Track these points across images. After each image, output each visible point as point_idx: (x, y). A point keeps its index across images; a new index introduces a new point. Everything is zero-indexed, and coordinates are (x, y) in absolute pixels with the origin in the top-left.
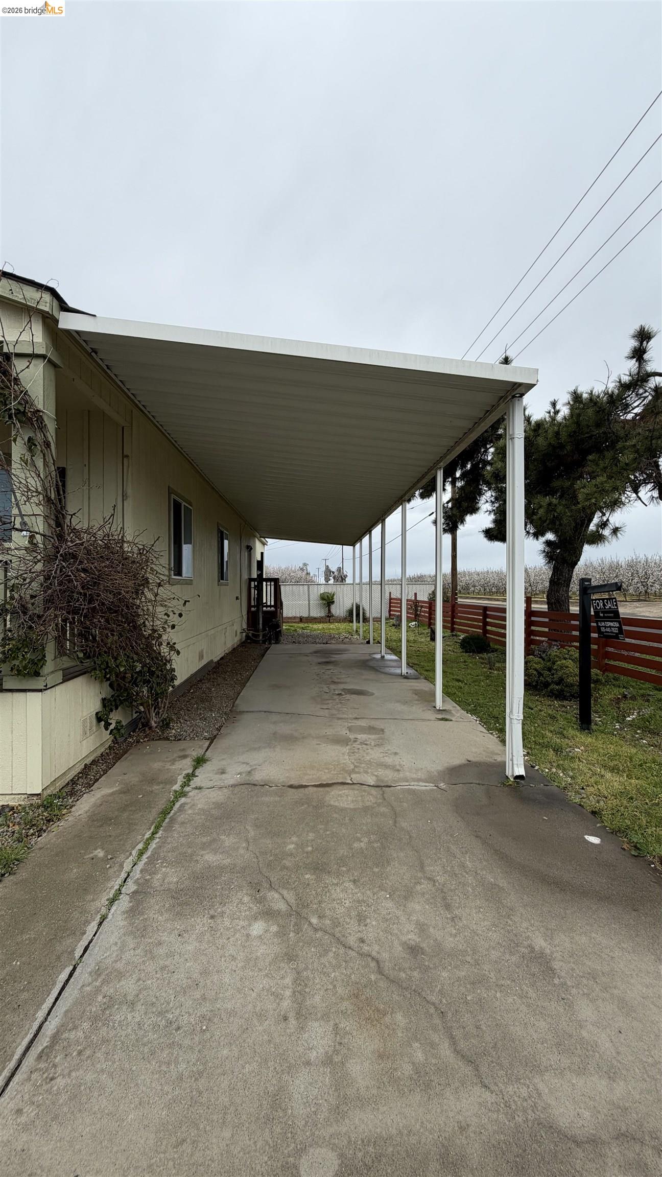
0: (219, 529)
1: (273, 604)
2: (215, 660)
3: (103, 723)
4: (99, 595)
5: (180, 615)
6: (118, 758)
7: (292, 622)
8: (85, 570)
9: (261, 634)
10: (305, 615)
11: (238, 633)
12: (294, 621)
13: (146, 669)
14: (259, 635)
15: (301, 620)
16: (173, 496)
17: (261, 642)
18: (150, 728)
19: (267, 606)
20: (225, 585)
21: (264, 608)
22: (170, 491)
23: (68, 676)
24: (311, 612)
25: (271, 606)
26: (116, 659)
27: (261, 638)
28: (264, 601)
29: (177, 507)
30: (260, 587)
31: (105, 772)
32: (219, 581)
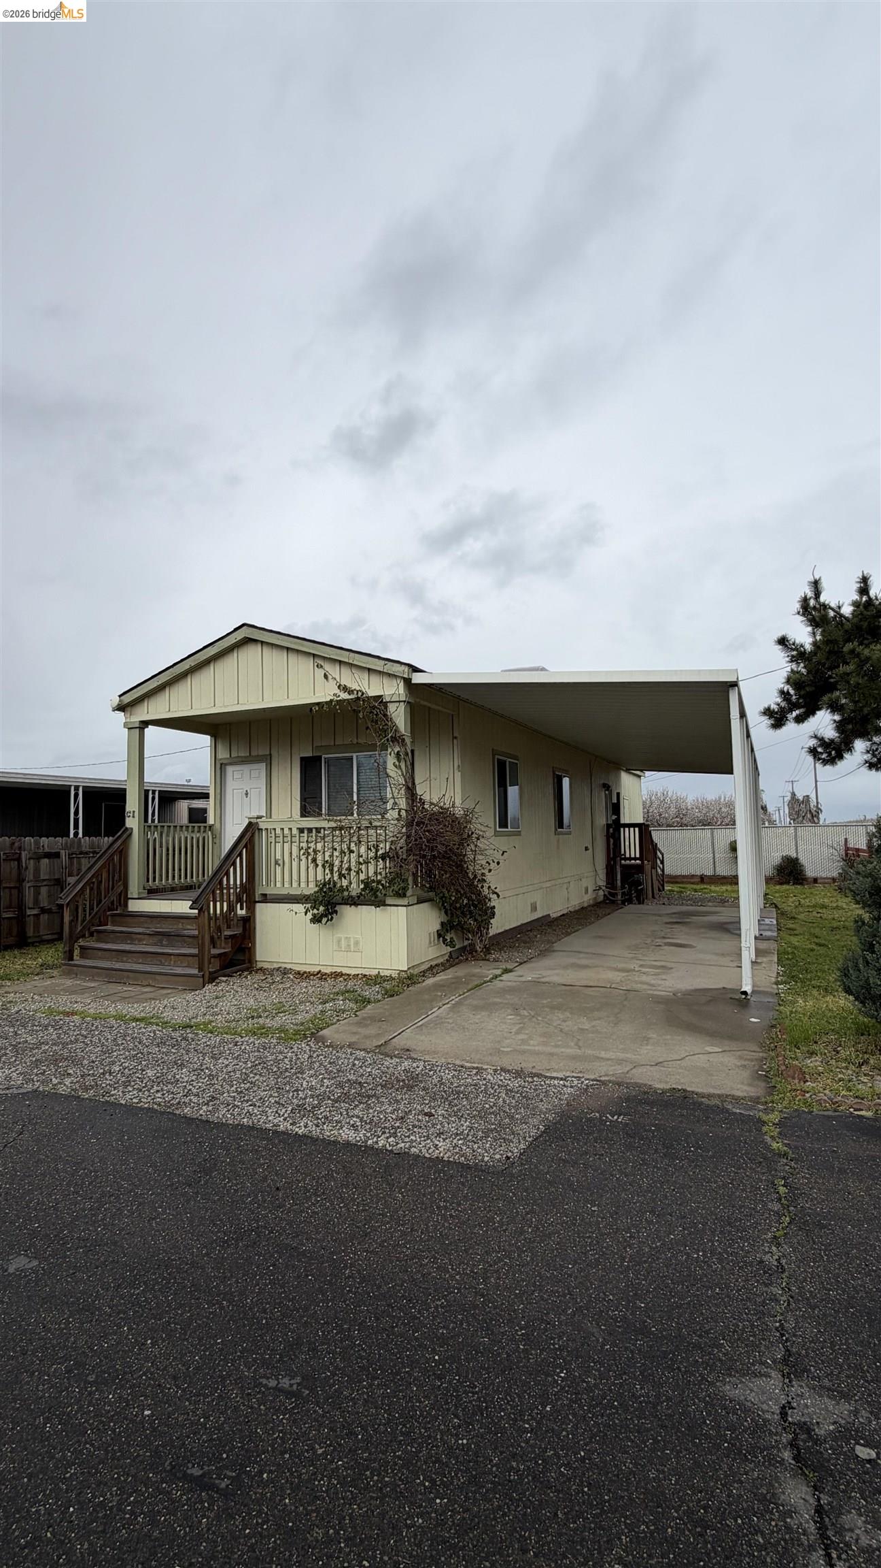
0: (554, 773)
1: (638, 856)
2: (554, 916)
3: (441, 939)
4: (437, 847)
5: (498, 863)
6: (452, 966)
7: (682, 883)
8: (428, 831)
9: (620, 892)
10: (709, 872)
11: (590, 890)
12: (692, 880)
13: (471, 902)
14: (616, 894)
15: (702, 879)
16: (497, 757)
17: (620, 902)
18: (476, 951)
19: (626, 859)
20: (566, 834)
21: (623, 862)
22: (494, 753)
23: (420, 902)
24: (717, 868)
25: (635, 859)
26: (449, 891)
27: (619, 897)
28: (623, 852)
29: (502, 765)
30: (617, 835)
31: (443, 971)
32: (556, 830)
